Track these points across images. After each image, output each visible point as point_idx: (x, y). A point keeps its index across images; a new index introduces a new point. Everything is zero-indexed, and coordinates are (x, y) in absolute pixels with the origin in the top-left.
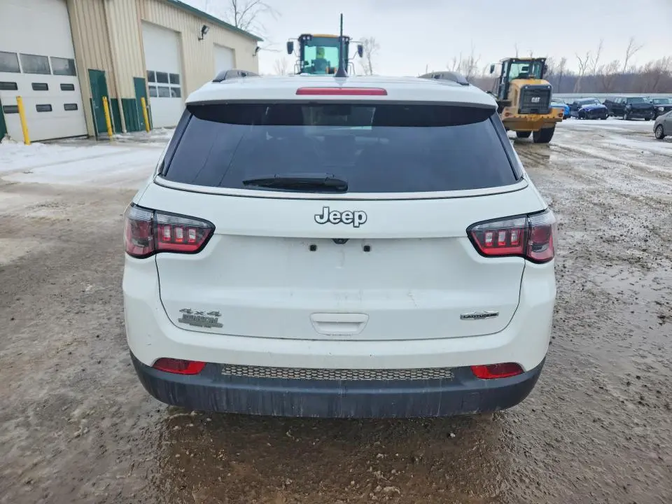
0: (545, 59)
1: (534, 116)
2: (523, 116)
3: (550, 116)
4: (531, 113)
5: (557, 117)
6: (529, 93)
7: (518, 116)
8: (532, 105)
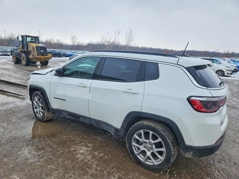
0: (39, 37)
1: (43, 56)
2: (39, 56)
3: (48, 57)
4: (42, 55)
5: (50, 57)
6: (39, 48)
7: (37, 56)
8: (41, 53)
